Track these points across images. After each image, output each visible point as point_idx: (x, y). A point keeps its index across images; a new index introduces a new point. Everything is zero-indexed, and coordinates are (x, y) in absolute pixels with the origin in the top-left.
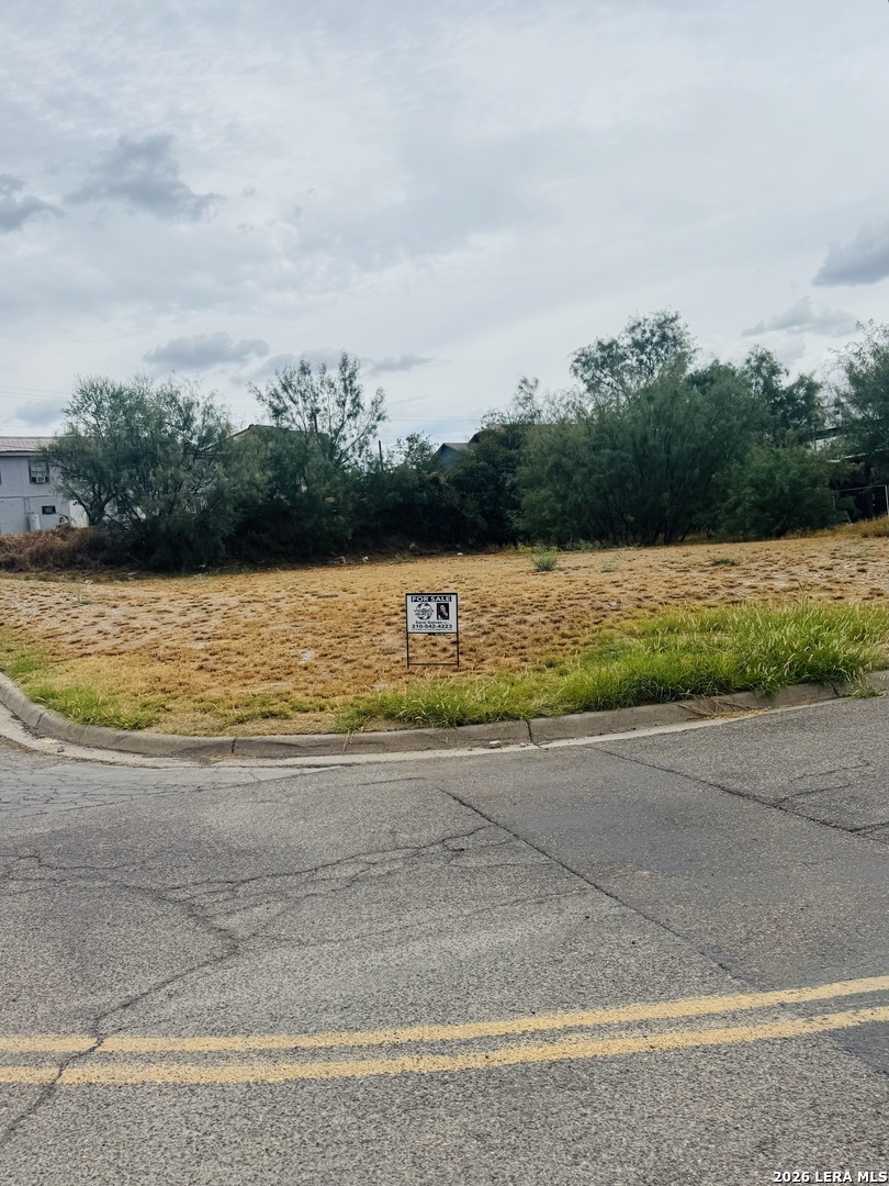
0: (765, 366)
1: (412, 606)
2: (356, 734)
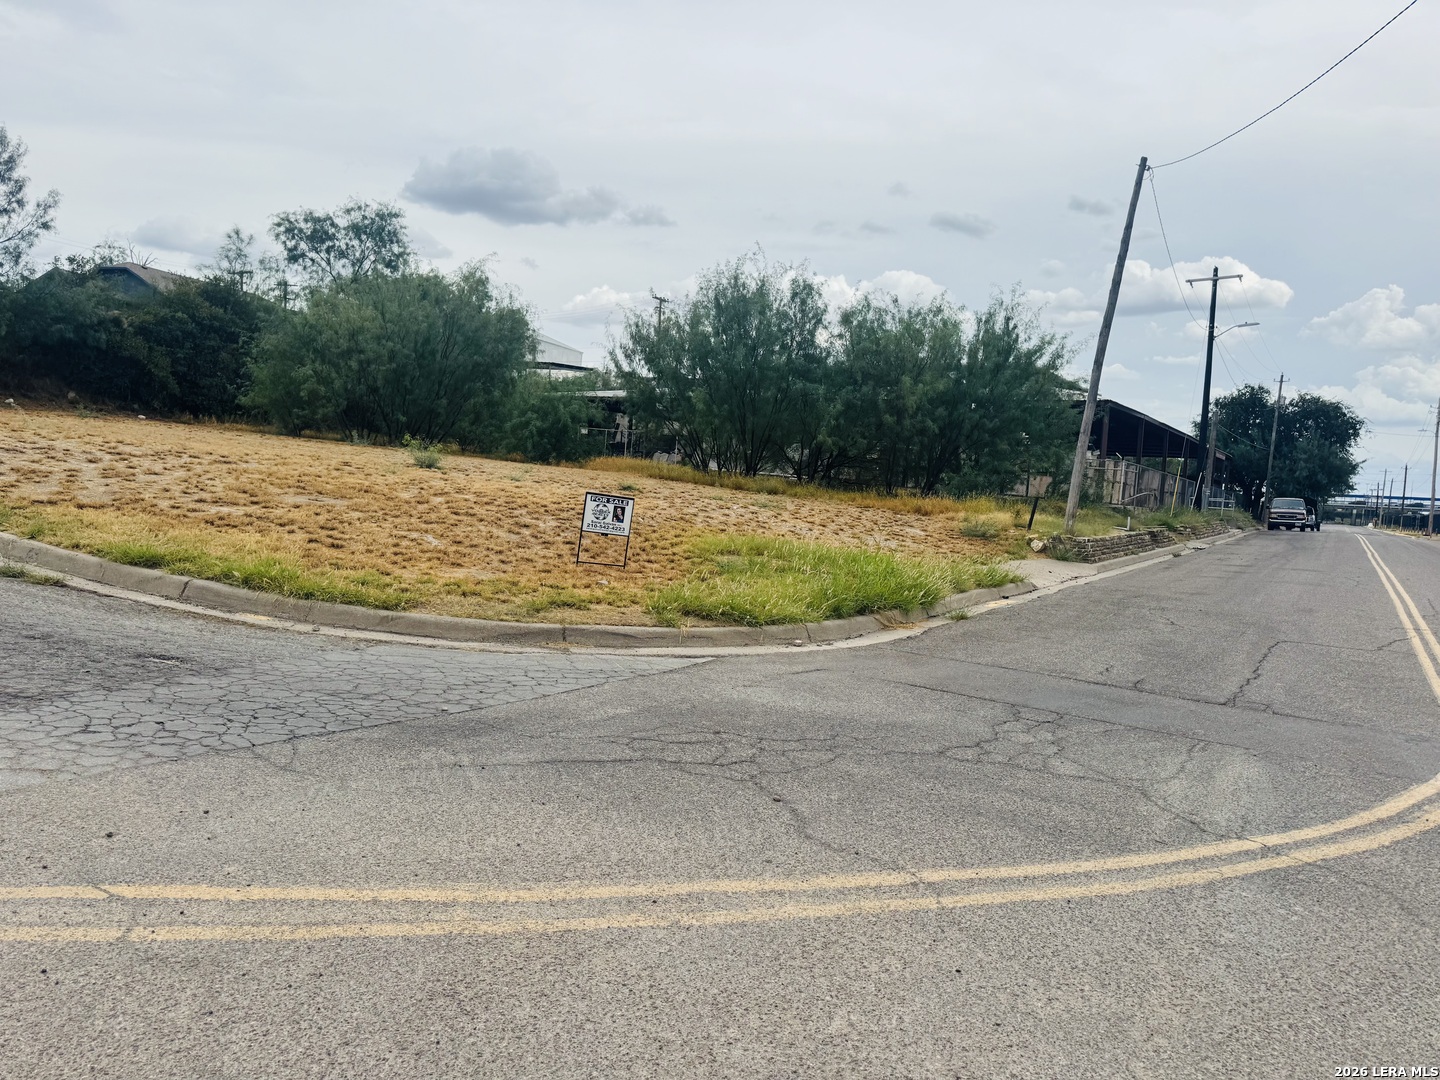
0: (477, 284)
1: (591, 505)
2: (684, 629)
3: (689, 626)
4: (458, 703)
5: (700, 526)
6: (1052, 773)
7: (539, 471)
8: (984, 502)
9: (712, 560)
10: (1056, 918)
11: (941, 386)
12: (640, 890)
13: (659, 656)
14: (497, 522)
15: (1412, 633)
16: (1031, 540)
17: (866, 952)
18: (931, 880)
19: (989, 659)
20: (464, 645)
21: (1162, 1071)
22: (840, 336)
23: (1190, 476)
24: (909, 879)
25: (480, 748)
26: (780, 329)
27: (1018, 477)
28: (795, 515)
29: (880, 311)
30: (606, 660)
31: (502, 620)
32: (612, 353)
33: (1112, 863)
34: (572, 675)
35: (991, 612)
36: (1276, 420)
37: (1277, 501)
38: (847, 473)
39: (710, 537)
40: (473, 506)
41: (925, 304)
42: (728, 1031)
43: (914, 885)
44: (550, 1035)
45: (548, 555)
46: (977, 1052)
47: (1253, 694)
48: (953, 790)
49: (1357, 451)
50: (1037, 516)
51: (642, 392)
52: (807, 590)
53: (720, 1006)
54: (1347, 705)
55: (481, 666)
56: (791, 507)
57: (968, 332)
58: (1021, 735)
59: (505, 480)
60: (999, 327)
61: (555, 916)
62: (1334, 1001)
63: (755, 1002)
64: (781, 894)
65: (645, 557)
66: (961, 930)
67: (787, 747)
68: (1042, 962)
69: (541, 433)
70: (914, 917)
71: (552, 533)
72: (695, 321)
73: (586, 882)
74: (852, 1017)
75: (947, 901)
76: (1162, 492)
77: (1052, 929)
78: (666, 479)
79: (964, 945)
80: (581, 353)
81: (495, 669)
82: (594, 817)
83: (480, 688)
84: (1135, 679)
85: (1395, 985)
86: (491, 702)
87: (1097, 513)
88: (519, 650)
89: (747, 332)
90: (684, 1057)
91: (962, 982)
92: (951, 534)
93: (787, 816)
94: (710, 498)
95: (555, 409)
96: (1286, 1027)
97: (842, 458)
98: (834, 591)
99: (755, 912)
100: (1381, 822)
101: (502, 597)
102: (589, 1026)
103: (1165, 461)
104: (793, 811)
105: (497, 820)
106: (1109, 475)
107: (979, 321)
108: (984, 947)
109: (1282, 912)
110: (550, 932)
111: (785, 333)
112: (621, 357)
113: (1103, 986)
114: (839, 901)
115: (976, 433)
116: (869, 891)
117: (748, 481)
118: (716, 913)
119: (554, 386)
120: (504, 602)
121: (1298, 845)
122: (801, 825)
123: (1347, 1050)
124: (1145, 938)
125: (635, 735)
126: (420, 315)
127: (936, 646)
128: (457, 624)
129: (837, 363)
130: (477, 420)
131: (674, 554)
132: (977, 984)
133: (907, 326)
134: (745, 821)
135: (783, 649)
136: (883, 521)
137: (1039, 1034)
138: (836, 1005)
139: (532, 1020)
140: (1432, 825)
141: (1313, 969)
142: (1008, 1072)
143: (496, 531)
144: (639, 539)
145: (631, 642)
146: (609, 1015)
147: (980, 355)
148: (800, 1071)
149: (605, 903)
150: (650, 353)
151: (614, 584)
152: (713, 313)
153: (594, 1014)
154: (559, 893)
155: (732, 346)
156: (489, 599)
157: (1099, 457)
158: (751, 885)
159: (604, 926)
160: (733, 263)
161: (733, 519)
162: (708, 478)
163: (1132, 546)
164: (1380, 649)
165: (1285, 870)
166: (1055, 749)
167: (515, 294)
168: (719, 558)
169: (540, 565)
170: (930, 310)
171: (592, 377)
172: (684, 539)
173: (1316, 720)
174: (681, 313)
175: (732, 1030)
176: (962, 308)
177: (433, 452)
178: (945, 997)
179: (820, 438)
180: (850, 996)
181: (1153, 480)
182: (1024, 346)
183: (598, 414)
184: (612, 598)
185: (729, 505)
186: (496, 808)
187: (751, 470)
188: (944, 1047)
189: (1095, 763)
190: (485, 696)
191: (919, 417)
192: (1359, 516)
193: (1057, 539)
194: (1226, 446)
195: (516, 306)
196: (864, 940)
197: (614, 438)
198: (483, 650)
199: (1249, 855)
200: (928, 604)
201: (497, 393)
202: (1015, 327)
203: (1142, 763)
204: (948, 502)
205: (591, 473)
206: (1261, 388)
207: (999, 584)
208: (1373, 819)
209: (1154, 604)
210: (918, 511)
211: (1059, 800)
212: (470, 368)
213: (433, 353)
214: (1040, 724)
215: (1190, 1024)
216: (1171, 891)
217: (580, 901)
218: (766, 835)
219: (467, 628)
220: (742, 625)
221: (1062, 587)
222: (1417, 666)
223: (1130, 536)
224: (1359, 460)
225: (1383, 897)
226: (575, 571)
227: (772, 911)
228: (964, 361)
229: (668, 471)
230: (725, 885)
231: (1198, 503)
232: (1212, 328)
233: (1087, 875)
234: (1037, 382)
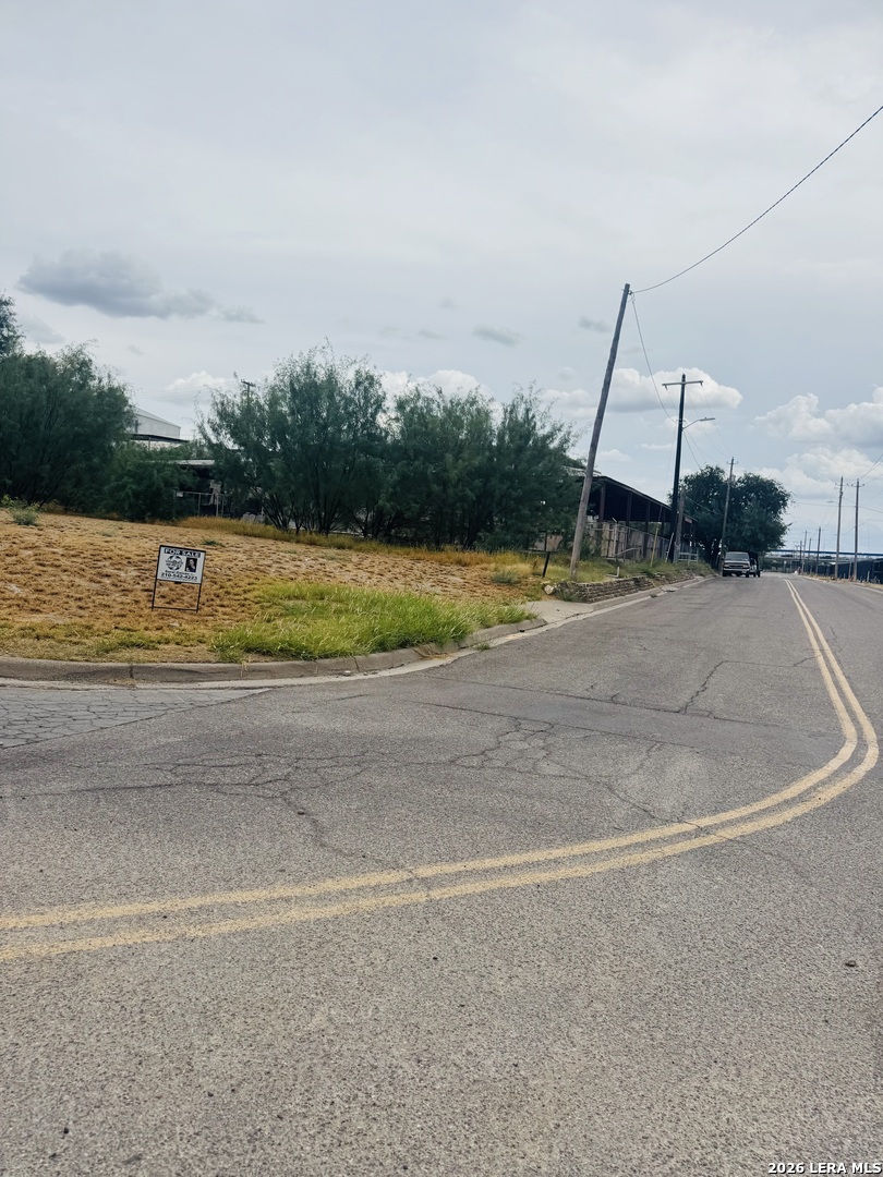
2: (245, 663)
3: (249, 661)
4: (16, 737)
5: (272, 575)
6: (539, 775)
7: (132, 528)
8: (510, 555)
9: (279, 604)
10: (525, 902)
11: (476, 462)
12: (153, 907)
13: (219, 689)
14: (80, 573)
15: (818, 653)
16: (545, 585)
17: (355, 949)
18: (425, 875)
19: (502, 681)
20: (33, 683)
21: (596, 1034)
22: (397, 419)
23: (665, 536)
24: (406, 876)
25: (25, 780)
26: (347, 413)
27: (537, 536)
28: (358, 566)
29: (429, 401)
30: (169, 694)
31: (72, 660)
32: (201, 428)
33: (577, 849)
34: (133, 709)
35: (508, 643)
36: (728, 492)
37: (729, 554)
38: (406, 532)
39: (280, 585)
40: (60, 558)
41: (463, 396)
42: (211, 1038)
43: (410, 881)
44: (28, 1061)
45: (125, 601)
46: (440, 1033)
47: (701, 704)
48: (457, 794)
49: (786, 517)
50: (550, 567)
51: (228, 461)
52: (357, 628)
53: (209, 1013)
54: (768, 710)
55: (45, 702)
56: (355, 559)
57: (497, 420)
58: (518, 743)
59: (97, 536)
60: (520, 415)
61: (62, 939)
62: (740, 956)
63: (242, 1007)
64: (287, 900)
65: (218, 602)
66: (443, 920)
67: (320, 764)
68: (509, 943)
69: (136, 495)
70: (404, 912)
71: (132, 582)
72: (274, 402)
73: (101, 903)
74: (333, 1012)
75: (436, 894)
76: (645, 548)
77: (521, 912)
78: (250, 536)
79: (444, 933)
80: (179, 428)
81: (59, 705)
82: (123, 840)
83: (40, 723)
84: (612, 694)
85: (787, 937)
86: (48, 736)
87: (596, 563)
88: (87, 687)
89: (318, 413)
90: (161, 1071)
91: (436, 969)
92: (484, 581)
93: (307, 827)
94: (285, 552)
95: (152, 475)
96: (700, 983)
97: (399, 520)
98: (380, 629)
99: (259, 919)
100: (786, 802)
101: (74, 639)
102: (71, 1048)
103: (647, 524)
104: (314, 821)
105: (26, 848)
106: (606, 535)
107: (506, 411)
108: (461, 933)
109: (706, 882)
110: (53, 955)
111: (350, 415)
112: (209, 431)
113: (557, 960)
114: (340, 902)
115: (504, 500)
116: (368, 890)
117: (321, 538)
118: (222, 923)
119: (149, 455)
120: (76, 643)
121: (723, 825)
122: (319, 835)
123: (746, 999)
124: (597, 913)
125: (181, 761)
126: (25, 390)
127: (462, 672)
128: (28, 664)
129: (396, 442)
130: (78, 483)
131: (246, 599)
132: (450, 968)
133: (449, 412)
134: (267, 835)
135: (334, 679)
136: (431, 570)
137: (496, 1011)
138: (319, 1002)
139: (12, 1048)
140: (823, 802)
141: (726, 930)
142: (464, 1050)
143: (77, 580)
144: (215, 586)
145: (195, 677)
146: (95, 1034)
147: (507, 438)
148: (274, 1071)
149: (115, 922)
150: (235, 427)
151: (185, 626)
152: (289, 395)
153: (80, 1035)
154: (72, 915)
155: (305, 424)
156: (60, 642)
157: (598, 521)
158: (261, 894)
159: (110, 945)
160: (306, 355)
161: (303, 569)
162: (286, 535)
163: (621, 589)
164: (795, 665)
165: (712, 847)
166: (544, 753)
167: (113, 375)
168: (286, 602)
169: (116, 610)
170: (467, 401)
171: (187, 448)
172: (256, 586)
173: (746, 722)
174: (260, 394)
175: (215, 1037)
176: (492, 400)
177: (31, 511)
178: (420, 983)
179: (381, 502)
180: (333, 992)
181: (638, 539)
182: (541, 432)
183: (188, 479)
184: (179, 638)
185: (301, 558)
186: (27, 836)
187: (325, 528)
188: (412, 1032)
189: (574, 764)
190: (44, 730)
191: (460, 487)
192: (788, 566)
193: (564, 585)
194: (693, 513)
195: (115, 384)
196: (356, 936)
197: (208, 501)
198: (52, 688)
199: (686, 836)
200: (460, 637)
201: (96, 460)
202: (534, 417)
203: (610, 762)
204: (483, 555)
205: (181, 530)
206: (718, 469)
207: (517, 621)
208: (781, 800)
209: (632, 634)
210: (459, 562)
211: (541, 796)
212: (72, 437)
213: (37, 424)
214: (534, 732)
215: (624, 988)
216: (622, 871)
217: (90, 922)
218: (285, 846)
219: (38, 668)
220: (298, 659)
221: (566, 622)
222: (821, 678)
223: (619, 582)
224: (787, 524)
225: (784, 864)
226: (150, 615)
227: (277, 917)
228: (494, 444)
229: (252, 528)
230: (238, 896)
231: (671, 557)
232: (681, 421)
233: (556, 861)
234: (550, 461)
